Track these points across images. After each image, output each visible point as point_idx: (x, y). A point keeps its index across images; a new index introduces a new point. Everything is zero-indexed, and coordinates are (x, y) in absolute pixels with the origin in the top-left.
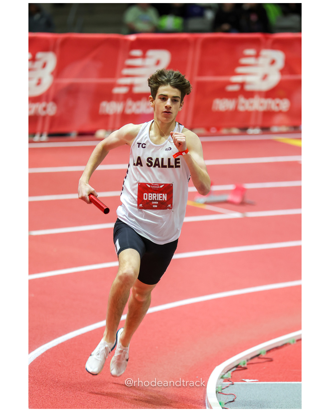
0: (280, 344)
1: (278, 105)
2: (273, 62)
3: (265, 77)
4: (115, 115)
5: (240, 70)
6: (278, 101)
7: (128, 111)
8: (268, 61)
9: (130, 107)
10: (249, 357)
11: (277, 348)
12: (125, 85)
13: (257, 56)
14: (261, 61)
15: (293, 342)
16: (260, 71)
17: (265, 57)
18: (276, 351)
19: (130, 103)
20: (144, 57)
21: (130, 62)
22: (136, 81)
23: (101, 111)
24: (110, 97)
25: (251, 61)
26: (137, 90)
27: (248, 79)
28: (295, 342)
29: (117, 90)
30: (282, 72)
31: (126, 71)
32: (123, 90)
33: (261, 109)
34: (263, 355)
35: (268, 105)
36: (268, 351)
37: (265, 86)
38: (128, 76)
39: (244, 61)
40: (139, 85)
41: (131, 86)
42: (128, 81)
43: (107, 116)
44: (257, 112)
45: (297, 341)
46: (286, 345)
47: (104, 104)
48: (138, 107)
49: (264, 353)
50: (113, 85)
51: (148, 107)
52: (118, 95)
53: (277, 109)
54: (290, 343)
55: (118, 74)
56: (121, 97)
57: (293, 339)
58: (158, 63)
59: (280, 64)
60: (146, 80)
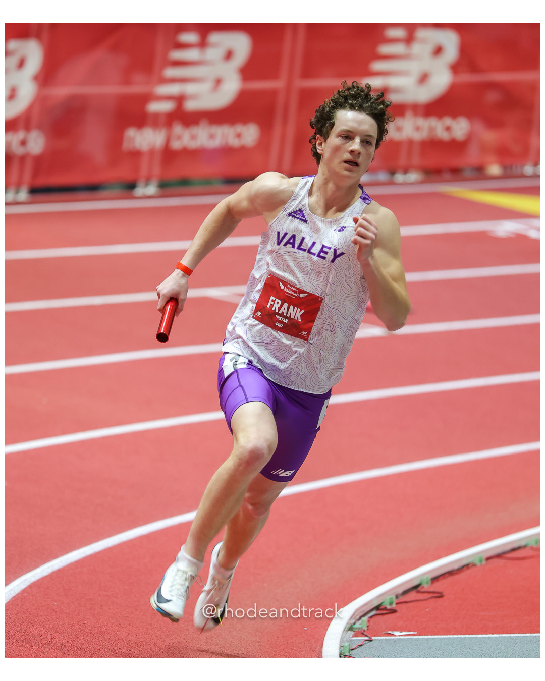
0: (456, 567)
1: (448, 129)
2: (438, 51)
3: (424, 78)
4: (152, 152)
5: (378, 66)
6: (448, 121)
7: (176, 145)
8: (429, 48)
9: (179, 138)
10: (400, 591)
11: (451, 573)
12: (169, 98)
13: (409, 40)
14: (416, 48)
15: (481, 561)
16: (414, 67)
17: (424, 41)
18: (450, 579)
19: (178, 129)
20: (203, 44)
21: (177, 55)
22: (189, 89)
23: (126, 146)
24: (142, 120)
25: (398, 49)
26: (191, 106)
27: (393, 82)
28: (484, 562)
29: (155, 107)
30: (455, 68)
31: (170, 72)
32: (165, 107)
33: (417, 136)
34: (426, 586)
35: (432, 129)
36: (435, 579)
37: (425, 95)
38: (173, 80)
39: (385, 49)
40: (194, 97)
41: (180, 100)
42: (173, 89)
43: (136, 154)
44: (410, 142)
45: (488, 559)
46: (467, 566)
47: (131, 132)
48: (193, 137)
49: (427, 583)
50: (147, 98)
51: (212, 137)
52: (156, 116)
53: (446, 136)
54: (474, 563)
55: (155, 78)
56: (162, 120)
57: (480, 557)
58: (229, 55)
59: (451, 53)
60: (206, 87)
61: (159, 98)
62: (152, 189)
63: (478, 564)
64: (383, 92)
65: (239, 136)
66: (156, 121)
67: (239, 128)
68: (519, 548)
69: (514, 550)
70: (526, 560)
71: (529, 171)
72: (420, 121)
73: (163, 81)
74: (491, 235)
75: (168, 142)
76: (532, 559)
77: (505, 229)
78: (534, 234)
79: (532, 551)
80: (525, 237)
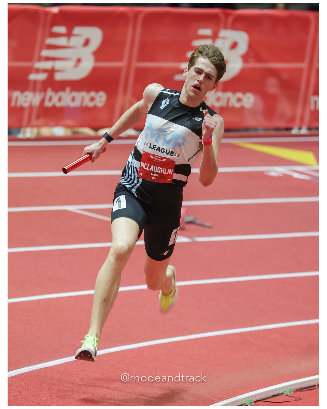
1: (239, 100)
2: (234, 45)
4: (31, 107)
6: (239, 95)
7: (48, 104)
8: (228, 43)
9: (50, 99)
12: (45, 71)
14: (219, 43)
17: (224, 38)
19: (50, 93)
20: (69, 35)
21: (50, 41)
22: (58, 65)
26: (58, 77)
28: (253, 404)
29: (33, 77)
30: (245, 58)
31: (45, 53)
32: (42, 77)
35: (228, 100)
38: (48, 59)
39: (196, 43)
40: (62, 71)
41: (51, 72)
42: (48, 65)
45: (255, 402)
47: (16, 93)
48: (60, 99)
50: (30, 70)
51: (73, 99)
52: (35, 82)
53: (238, 105)
54: (245, 404)
55: (36, 57)
56: (39, 85)
57: (250, 400)
58: (87, 43)
59: (243, 48)
60: (71, 64)
61: (38, 71)
63: (249, 405)
65: (92, 99)
66: (34, 87)
67: (93, 94)
68: (278, 395)
69: (274, 396)
70: (283, 403)
71: (295, 131)
72: (220, 94)
73: (40, 59)
74: (267, 174)
75: (43, 101)
76: (287, 403)
77: (277, 171)
78: (296, 175)
79: (287, 397)
80: (290, 177)
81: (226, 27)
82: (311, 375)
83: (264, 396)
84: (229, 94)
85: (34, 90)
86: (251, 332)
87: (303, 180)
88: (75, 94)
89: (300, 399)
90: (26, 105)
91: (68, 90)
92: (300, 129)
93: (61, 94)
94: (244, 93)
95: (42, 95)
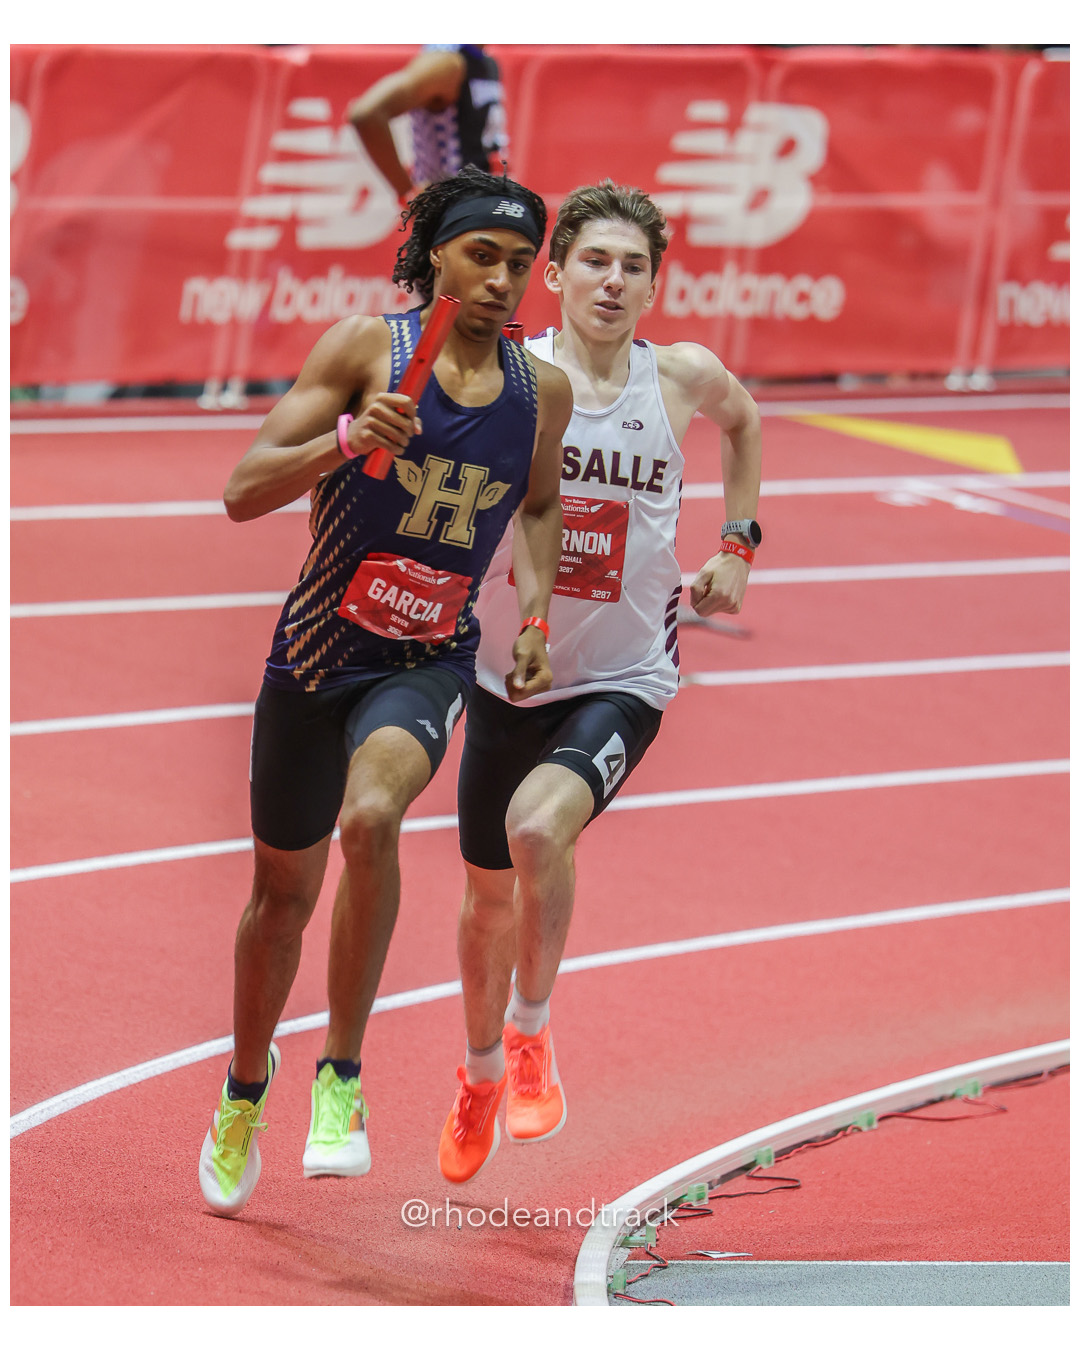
0: (822, 1132)
1: (803, 297)
2: (788, 148)
3: (759, 199)
4: (234, 324)
5: (669, 173)
6: (803, 283)
7: (281, 314)
8: (771, 142)
9: (288, 300)
10: (718, 1175)
11: (812, 1143)
12: (272, 222)
13: (733, 125)
14: (746, 141)
15: (870, 1124)
16: (742, 179)
17: (760, 128)
18: (812, 1153)
19: (286, 282)
20: (337, 122)
21: (285, 140)
22: (308, 206)
23: (185, 312)
24: (216, 261)
25: (713, 141)
26: (309, 238)
27: (699, 204)
28: (875, 1125)
29: (238, 239)
30: (816, 180)
31: (272, 173)
32: (263, 239)
33: (744, 311)
34: (766, 1167)
35: (773, 297)
36: (782, 1154)
37: (761, 231)
38: (279, 189)
39: (684, 142)
40: (318, 222)
41: (290, 226)
42: (280, 206)
43: (204, 330)
44: (731, 320)
45: (882, 1119)
46: (842, 1131)
47: (195, 286)
48: (315, 299)
49: (769, 1162)
50: (229, 222)
51: (351, 299)
52: (246, 255)
53: (799, 312)
54: (856, 1125)
55: (246, 183)
56: (255, 264)
57: (868, 1114)
59: (812, 153)
60: (342, 203)
61: (252, 223)
62: (233, 398)
63: (865, 1129)
64: (682, 223)
66: (244, 266)
68: (942, 1100)
69: (932, 1102)
70: (956, 1122)
71: (955, 382)
72: (751, 281)
73: (259, 190)
74: (883, 500)
75: (267, 306)
76: (967, 1121)
77: (909, 490)
78: (964, 503)
79: (967, 1105)
80: (947, 507)
81: (763, 98)
82: (1028, 1045)
83: (903, 1104)
84: (775, 282)
85: (243, 275)
86: (857, 932)
87: (983, 515)
88: (355, 285)
89: (1004, 1111)
90: (221, 317)
91: (336, 273)
92: (970, 373)
93: (317, 285)
94: (817, 275)
95: (265, 288)
